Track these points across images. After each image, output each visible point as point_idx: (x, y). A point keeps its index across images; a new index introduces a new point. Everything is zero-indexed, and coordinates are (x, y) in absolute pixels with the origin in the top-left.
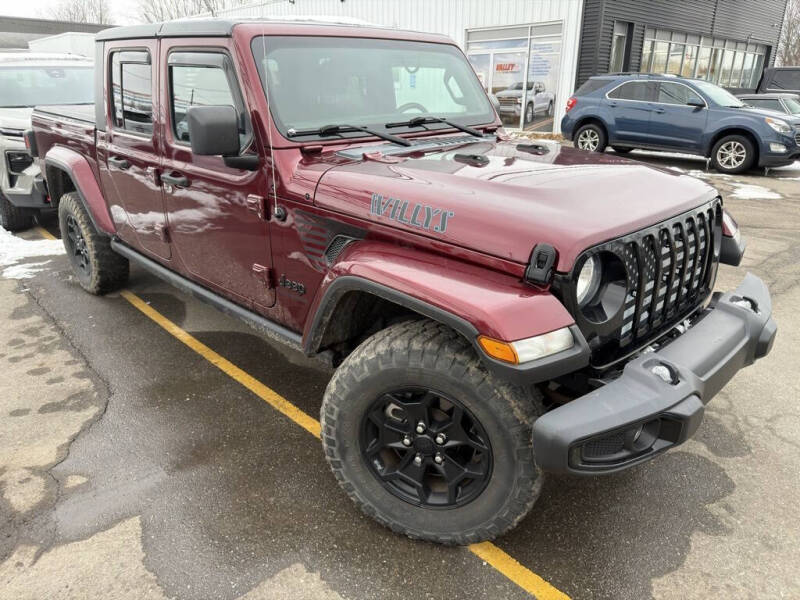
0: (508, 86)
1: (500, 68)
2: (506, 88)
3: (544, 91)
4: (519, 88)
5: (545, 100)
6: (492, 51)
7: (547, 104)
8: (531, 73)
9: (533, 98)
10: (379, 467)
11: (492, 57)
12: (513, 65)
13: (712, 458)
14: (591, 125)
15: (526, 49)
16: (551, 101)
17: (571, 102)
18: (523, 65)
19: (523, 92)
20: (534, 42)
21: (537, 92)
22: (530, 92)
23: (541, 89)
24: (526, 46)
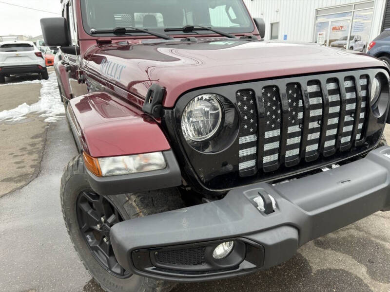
0: (338, 38)
1: (334, 29)
2: (337, 40)
3: (361, 40)
4: (345, 39)
5: (361, 45)
6: (330, 20)
7: (362, 47)
8: (352, 30)
9: (353, 45)
10: (90, 240)
11: (330, 23)
12: (342, 27)
13: (367, 279)
14: (384, 57)
15: (351, 18)
16: (364, 46)
17: (372, 44)
18: (348, 26)
19: (347, 42)
20: (355, 13)
21: (356, 41)
22: (351, 41)
23: (358, 39)
24: (351, 16)
